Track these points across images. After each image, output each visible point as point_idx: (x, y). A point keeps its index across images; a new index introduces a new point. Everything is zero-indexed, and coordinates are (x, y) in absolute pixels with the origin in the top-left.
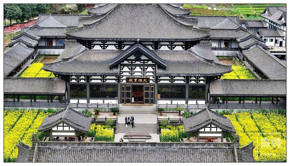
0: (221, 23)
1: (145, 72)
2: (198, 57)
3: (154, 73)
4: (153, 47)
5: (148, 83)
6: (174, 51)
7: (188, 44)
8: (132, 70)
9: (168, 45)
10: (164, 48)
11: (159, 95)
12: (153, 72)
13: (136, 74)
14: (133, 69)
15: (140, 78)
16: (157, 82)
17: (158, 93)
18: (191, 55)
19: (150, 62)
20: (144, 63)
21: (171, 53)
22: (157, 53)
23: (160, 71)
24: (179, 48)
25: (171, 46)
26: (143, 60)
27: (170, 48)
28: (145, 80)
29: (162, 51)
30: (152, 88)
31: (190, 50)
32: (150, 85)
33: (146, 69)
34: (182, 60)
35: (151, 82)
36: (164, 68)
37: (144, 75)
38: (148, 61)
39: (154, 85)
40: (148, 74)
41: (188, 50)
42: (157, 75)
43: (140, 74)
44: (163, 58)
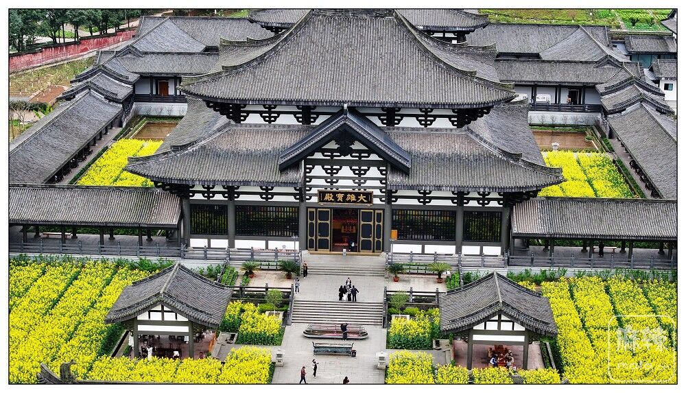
0: (565, 43)
1: (363, 178)
2: (486, 146)
3: (384, 181)
4: (382, 120)
5: (369, 205)
6: (432, 129)
7: (465, 116)
8: (332, 174)
9: (417, 116)
10: (409, 123)
11: (395, 232)
12: (381, 180)
13: (341, 182)
14: (335, 171)
15: (351, 193)
16: (389, 201)
17: (393, 228)
18: (471, 141)
19: (374, 157)
20: (360, 159)
21: (424, 135)
22: (392, 132)
23: (395, 179)
24: (442, 123)
25: (426, 118)
26: (357, 151)
27: (423, 122)
28: (362, 197)
29: (403, 128)
30: (379, 215)
31: (469, 129)
32: (374, 210)
33: (366, 171)
34: (448, 152)
35: (376, 201)
36: (405, 171)
37: (359, 185)
38: (370, 152)
39: (384, 210)
40: (369, 183)
41: (465, 127)
42: (389, 188)
43: (350, 183)
44: (405, 146)
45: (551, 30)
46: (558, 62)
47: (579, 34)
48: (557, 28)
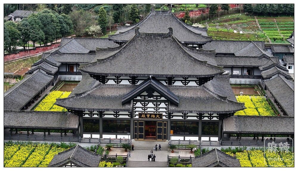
0: (245, 49)
1: (158, 108)
2: (211, 93)
3: (167, 109)
4: (166, 83)
5: (161, 119)
6: (188, 86)
7: (202, 80)
9: (181, 81)
10: (178, 84)
11: (172, 131)
12: (166, 108)
13: (149, 110)
14: (146, 105)
15: (153, 114)
16: (169, 117)
17: (171, 129)
18: (205, 92)
19: (163, 98)
20: (157, 99)
21: (184, 89)
22: (171, 88)
23: (172, 108)
24: (192, 84)
25: (185, 82)
26: (155, 96)
27: (184, 83)
28: (158, 116)
29: (175, 86)
30: (165, 124)
31: (204, 86)
32: (163, 121)
33: (159, 105)
34: (195, 96)
35: (164, 118)
36: (176, 105)
37: (157, 111)
38: (161, 96)
39: (167, 121)
40: (161, 110)
41: (202, 85)
42: (169, 112)
43: (153, 110)
44: (177, 94)
45: (239, 43)
46: (242, 57)
47: (251, 45)
48: (242, 42)
